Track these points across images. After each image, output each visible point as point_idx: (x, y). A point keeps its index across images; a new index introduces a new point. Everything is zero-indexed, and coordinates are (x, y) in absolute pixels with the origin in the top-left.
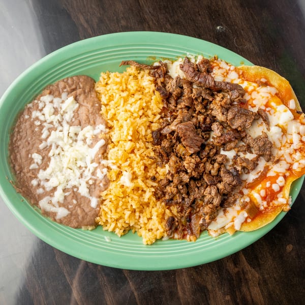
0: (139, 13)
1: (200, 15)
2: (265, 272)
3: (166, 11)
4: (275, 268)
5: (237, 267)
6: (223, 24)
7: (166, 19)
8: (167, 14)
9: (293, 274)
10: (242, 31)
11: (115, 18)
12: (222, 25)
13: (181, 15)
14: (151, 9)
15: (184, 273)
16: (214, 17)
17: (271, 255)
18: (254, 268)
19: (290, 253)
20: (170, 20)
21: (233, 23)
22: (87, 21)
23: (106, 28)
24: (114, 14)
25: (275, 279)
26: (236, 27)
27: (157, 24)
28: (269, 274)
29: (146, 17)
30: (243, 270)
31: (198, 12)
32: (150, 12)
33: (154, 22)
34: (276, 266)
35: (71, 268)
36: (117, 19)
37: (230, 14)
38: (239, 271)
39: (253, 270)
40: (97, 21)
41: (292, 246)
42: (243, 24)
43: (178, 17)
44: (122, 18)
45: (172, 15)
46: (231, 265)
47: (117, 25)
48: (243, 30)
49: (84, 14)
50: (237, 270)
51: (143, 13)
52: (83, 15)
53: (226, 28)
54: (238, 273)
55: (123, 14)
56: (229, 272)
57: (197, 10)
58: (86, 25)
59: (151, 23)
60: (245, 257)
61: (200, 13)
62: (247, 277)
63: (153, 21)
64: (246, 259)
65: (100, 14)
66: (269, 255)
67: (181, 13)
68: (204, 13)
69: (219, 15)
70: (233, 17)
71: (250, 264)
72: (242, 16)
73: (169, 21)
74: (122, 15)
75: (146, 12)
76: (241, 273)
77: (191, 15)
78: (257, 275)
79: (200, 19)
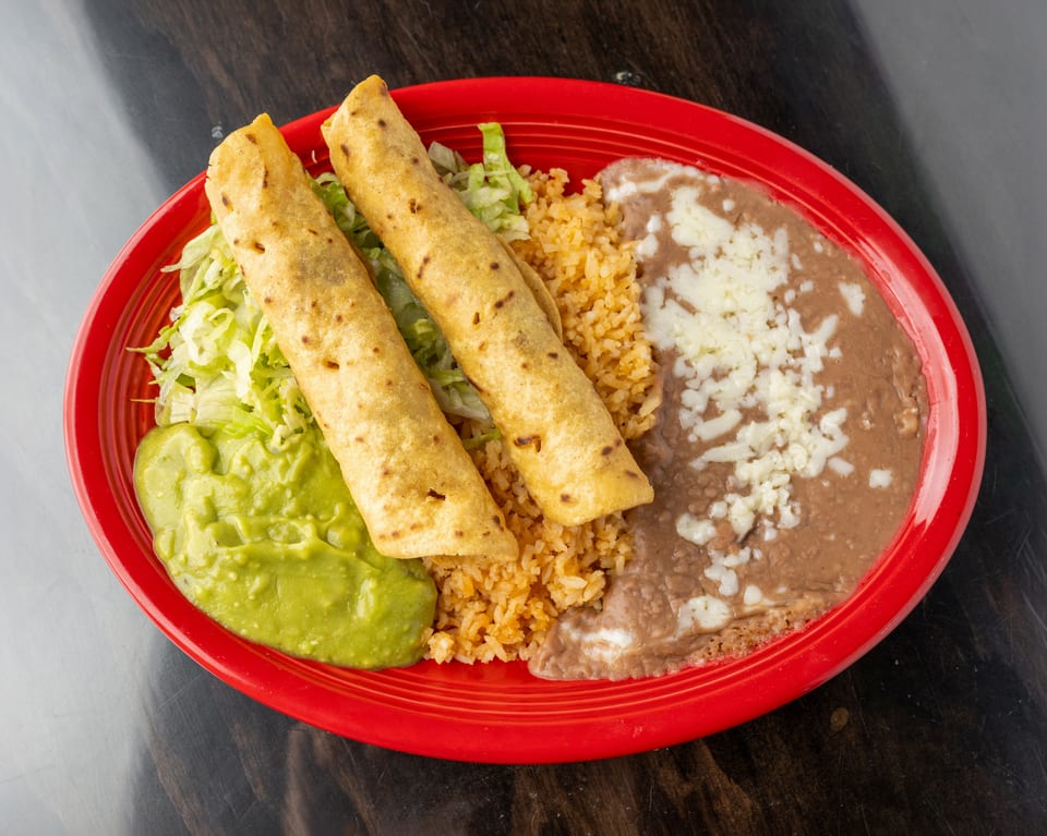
0: (384, 40)
1: (563, 39)
2: (770, 792)
3: (462, 31)
4: (799, 778)
5: (687, 780)
6: (632, 64)
7: (464, 55)
8: (466, 41)
9: (852, 795)
10: (691, 86)
11: (312, 56)
12: (629, 68)
13: (507, 43)
14: (418, 28)
15: (534, 805)
16: (605, 46)
17: (786, 742)
18: (737, 782)
19: (841, 733)
20: (475, 57)
21: (664, 61)
22: (229, 70)
23: (288, 88)
24: (308, 45)
25: (798, 808)
26: (672, 73)
27: (436, 71)
28: (781, 796)
29: (404, 49)
30: (705, 787)
31: (560, 30)
32: (416, 36)
33: (430, 65)
34: (802, 771)
35: (202, 802)
36: (318, 60)
37: (654, 34)
38: (694, 793)
39: (736, 786)
40: (258, 67)
41: (847, 713)
42: (693, 62)
43: (500, 47)
44: (334, 55)
45: (481, 41)
46: (670, 777)
47: (319, 79)
48: (692, 80)
49: (219, 48)
50: (687, 788)
51: (395, 39)
52: (216, 51)
53: (642, 77)
54: (691, 799)
55: (337, 44)
56: (665, 794)
57: (556, 25)
58: (225, 81)
59: (419, 68)
60: (710, 748)
61: (565, 33)
62: (718, 808)
63: (424, 62)
64: (713, 754)
65: (268, 47)
66: (779, 742)
67: (508, 36)
68: (576, 33)
69: (621, 38)
70: (662, 43)
71: (727, 771)
72: (690, 38)
73: (472, 61)
74: (333, 48)
75: (405, 35)
76: (702, 796)
77: (537, 40)
78: (748, 802)
79: (565, 51)
